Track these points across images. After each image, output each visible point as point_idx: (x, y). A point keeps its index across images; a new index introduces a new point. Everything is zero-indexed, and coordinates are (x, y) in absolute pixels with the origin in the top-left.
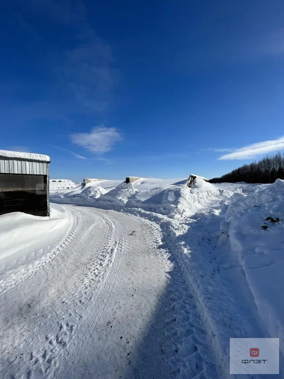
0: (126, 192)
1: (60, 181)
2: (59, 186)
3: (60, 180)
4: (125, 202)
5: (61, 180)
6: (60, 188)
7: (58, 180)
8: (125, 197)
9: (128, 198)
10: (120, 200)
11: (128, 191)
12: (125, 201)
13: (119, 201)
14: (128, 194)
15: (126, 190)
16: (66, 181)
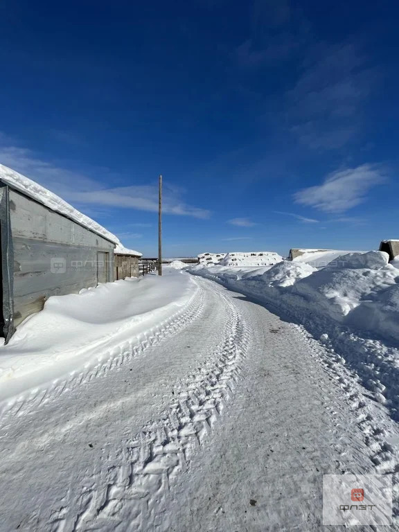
0: (358, 278)
1: (261, 255)
2: (260, 262)
3: (261, 253)
4: (347, 309)
5: (263, 253)
6: (260, 265)
7: (259, 253)
8: (351, 294)
9: (364, 297)
10: (332, 300)
11: (365, 274)
12: (348, 305)
13: (327, 304)
14: (365, 285)
15: (360, 272)
16: (270, 254)
